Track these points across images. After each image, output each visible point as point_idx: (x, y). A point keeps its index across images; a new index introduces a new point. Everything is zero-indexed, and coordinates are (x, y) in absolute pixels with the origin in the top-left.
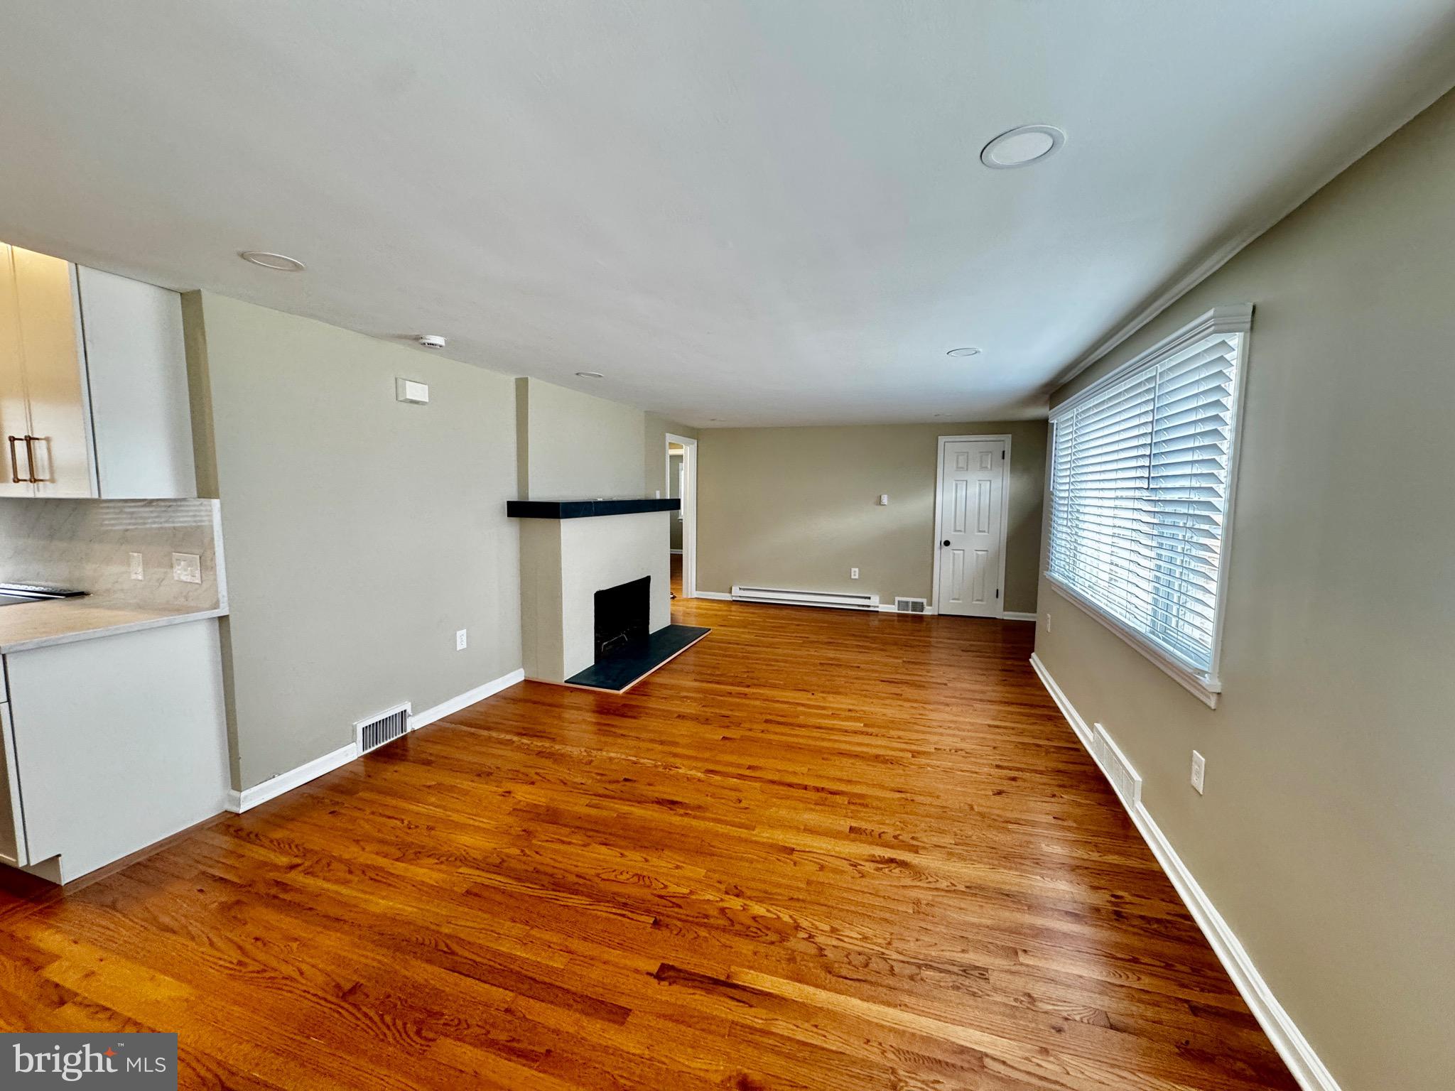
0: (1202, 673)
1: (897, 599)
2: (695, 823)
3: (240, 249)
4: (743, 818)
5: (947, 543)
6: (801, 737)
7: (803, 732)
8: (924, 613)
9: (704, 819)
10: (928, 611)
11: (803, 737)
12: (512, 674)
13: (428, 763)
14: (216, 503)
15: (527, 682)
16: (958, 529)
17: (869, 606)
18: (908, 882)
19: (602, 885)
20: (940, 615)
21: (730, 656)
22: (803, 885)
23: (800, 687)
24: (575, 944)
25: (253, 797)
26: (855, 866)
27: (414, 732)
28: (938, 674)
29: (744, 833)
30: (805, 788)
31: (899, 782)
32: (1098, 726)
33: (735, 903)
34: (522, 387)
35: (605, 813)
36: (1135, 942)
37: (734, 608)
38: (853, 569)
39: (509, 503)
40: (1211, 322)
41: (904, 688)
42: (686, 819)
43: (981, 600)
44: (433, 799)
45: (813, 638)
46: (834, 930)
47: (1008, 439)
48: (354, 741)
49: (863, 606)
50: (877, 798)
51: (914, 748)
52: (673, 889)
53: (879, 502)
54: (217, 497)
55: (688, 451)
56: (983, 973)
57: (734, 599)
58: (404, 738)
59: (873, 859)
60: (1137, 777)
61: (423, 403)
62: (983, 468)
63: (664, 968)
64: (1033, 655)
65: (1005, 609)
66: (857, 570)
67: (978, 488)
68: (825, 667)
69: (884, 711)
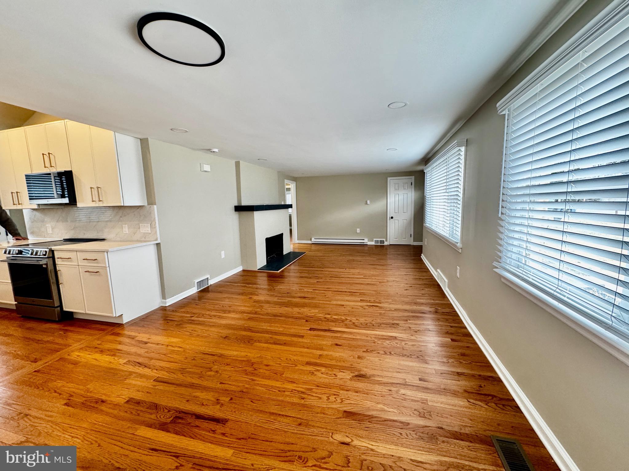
0: (457, 243)
1: (374, 239)
2: (313, 301)
3: (171, 128)
4: (327, 299)
5: (392, 218)
6: (343, 280)
7: (343, 279)
8: (384, 244)
9: (316, 300)
10: (386, 243)
11: (344, 280)
12: (238, 268)
13: (221, 292)
14: (155, 206)
15: (244, 271)
16: (396, 212)
17: (364, 243)
18: (378, 309)
19: (288, 315)
20: (390, 245)
21: (314, 260)
22: (348, 312)
23: (341, 267)
24: (285, 326)
25: (170, 302)
26: (362, 307)
27: (211, 285)
28: (389, 262)
29: (328, 302)
30: (346, 292)
31: (375, 289)
32: (438, 270)
33: (329, 316)
34: (237, 164)
35: (284, 301)
36: (439, 317)
37: (313, 246)
38: (357, 229)
39: (235, 207)
40: (456, 144)
41: (377, 266)
42: (309, 301)
43: (405, 238)
44: (227, 300)
45: (344, 253)
46: (357, 319)
47: (413, 177)
48: (194, 286)
49: (362, 243)
50: (368, 293)
51: (379, 281)
52: (309, 314)
53: (366, 203)
54: (155, 204)
55: (292, 186)
56: (398, 324)
57: (313, 243)
58: (208, 287)
59: (368, 306)
60: (446, 281)
61: (209, 172)
62: (404, 189)
63: (310, 328)
64: (422, 254)
65: (414, 241)
66: (359, 229)
67: (402, 196)
68: (349, 262)
69: (370, 272)
